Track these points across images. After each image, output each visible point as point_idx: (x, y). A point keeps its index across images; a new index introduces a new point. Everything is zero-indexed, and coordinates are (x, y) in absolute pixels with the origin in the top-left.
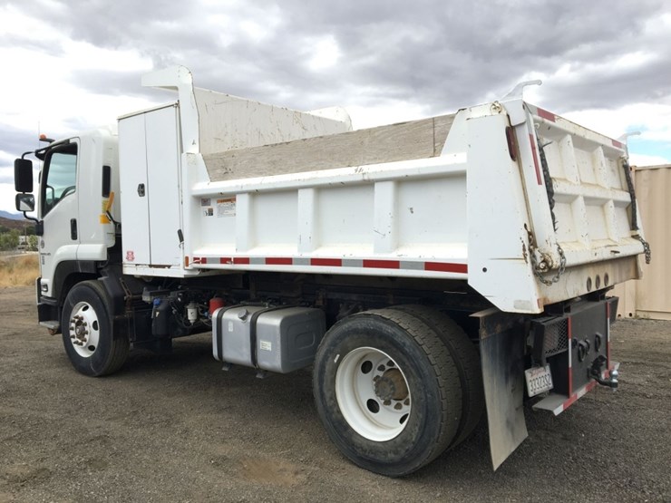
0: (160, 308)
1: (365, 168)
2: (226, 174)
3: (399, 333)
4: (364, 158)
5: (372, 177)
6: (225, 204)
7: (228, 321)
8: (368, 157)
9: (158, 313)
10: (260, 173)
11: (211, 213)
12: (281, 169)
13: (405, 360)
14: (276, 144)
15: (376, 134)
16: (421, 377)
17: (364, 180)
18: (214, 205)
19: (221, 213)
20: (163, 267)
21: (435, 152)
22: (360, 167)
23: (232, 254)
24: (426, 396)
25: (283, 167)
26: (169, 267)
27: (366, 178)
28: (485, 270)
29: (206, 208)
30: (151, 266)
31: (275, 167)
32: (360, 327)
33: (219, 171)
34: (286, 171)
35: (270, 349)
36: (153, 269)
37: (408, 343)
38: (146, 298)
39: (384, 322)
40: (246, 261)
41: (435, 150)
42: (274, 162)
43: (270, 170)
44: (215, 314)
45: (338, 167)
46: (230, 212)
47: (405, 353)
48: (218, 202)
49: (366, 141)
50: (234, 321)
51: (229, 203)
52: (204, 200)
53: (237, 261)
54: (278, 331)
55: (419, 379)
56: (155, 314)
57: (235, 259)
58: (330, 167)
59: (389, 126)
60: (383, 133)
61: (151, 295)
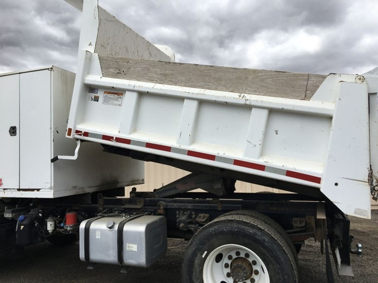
0: (25, 222)
1: (248, 96)
2: (119, 74)
3: (259, 233)
4: (246, 89)
5: (253, 103)
6: (111, 96)
7: (95, 230)
8: (249, 89)
9: (22, 227)
10: (151, 80)
11: (96, 99)
12: (171, 81)
13: (265, 251)
14: (169, 63)
15: (260, 74)
16: (279, 264)
17: (246, 104)
18: (101, 94)
19: (106, 101)
20: (33, 190)
21: (306, 97)
22: (242, 95)
23: (115, 133)
24: (284, 277)
25: (173, 80)
26: (38, 190)
27: (248, 103)
28: (336, 184)
29: (93, 95)
30: (19, 190)
31: (164, 78)
32: (225, 230)
33: (111, 70)
34: (175, 84)
35: (136, 250)
36: (21, 192)
37: (267, 240)
38: (8, 215)
39: (245, 225)
40: (128, 141)
41: (306, 96)
42: (165, 75)
43: (162, 80)
44: (83, 225)
45: (222, 90)
46: (116, 102)
47: (265, 247)
48: (105, 92)
49: (250, 77)
50: (101, 230)
51: (116, 96)
52: (91, 89)
53: (119, 140)
54: (143, 236)
55: (278, 266)
56: (19, 227)
57: (116, 138)
58: (216, 89)
59: (271, 71)
60: (265, 75)
61: (13, 212)
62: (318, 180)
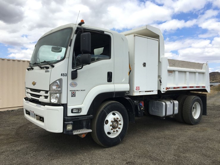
2: (173, 65)
6: (170, 73)
7: (168, 104)
9: (142, 108)
10: (180, 67)
19: (169, 75)
20: (151, 91)
26: (153, 91)
30: (146, 91)
31: (182, 66)
33: (171, 64)
42: (182, 65)
46: (171, 75)
62: (204, 87)
